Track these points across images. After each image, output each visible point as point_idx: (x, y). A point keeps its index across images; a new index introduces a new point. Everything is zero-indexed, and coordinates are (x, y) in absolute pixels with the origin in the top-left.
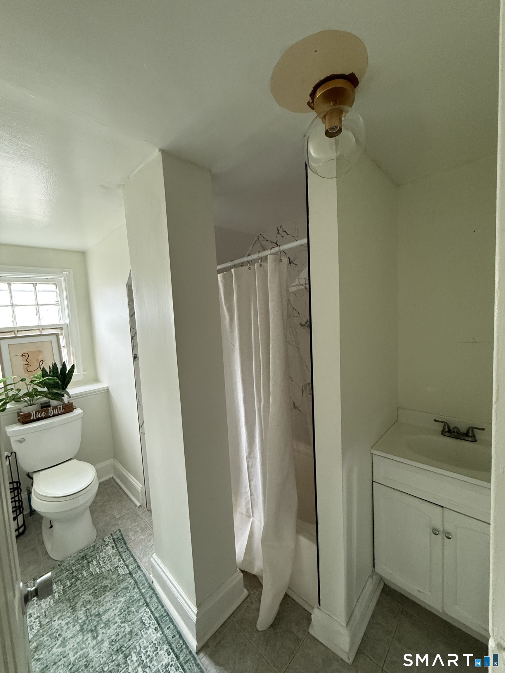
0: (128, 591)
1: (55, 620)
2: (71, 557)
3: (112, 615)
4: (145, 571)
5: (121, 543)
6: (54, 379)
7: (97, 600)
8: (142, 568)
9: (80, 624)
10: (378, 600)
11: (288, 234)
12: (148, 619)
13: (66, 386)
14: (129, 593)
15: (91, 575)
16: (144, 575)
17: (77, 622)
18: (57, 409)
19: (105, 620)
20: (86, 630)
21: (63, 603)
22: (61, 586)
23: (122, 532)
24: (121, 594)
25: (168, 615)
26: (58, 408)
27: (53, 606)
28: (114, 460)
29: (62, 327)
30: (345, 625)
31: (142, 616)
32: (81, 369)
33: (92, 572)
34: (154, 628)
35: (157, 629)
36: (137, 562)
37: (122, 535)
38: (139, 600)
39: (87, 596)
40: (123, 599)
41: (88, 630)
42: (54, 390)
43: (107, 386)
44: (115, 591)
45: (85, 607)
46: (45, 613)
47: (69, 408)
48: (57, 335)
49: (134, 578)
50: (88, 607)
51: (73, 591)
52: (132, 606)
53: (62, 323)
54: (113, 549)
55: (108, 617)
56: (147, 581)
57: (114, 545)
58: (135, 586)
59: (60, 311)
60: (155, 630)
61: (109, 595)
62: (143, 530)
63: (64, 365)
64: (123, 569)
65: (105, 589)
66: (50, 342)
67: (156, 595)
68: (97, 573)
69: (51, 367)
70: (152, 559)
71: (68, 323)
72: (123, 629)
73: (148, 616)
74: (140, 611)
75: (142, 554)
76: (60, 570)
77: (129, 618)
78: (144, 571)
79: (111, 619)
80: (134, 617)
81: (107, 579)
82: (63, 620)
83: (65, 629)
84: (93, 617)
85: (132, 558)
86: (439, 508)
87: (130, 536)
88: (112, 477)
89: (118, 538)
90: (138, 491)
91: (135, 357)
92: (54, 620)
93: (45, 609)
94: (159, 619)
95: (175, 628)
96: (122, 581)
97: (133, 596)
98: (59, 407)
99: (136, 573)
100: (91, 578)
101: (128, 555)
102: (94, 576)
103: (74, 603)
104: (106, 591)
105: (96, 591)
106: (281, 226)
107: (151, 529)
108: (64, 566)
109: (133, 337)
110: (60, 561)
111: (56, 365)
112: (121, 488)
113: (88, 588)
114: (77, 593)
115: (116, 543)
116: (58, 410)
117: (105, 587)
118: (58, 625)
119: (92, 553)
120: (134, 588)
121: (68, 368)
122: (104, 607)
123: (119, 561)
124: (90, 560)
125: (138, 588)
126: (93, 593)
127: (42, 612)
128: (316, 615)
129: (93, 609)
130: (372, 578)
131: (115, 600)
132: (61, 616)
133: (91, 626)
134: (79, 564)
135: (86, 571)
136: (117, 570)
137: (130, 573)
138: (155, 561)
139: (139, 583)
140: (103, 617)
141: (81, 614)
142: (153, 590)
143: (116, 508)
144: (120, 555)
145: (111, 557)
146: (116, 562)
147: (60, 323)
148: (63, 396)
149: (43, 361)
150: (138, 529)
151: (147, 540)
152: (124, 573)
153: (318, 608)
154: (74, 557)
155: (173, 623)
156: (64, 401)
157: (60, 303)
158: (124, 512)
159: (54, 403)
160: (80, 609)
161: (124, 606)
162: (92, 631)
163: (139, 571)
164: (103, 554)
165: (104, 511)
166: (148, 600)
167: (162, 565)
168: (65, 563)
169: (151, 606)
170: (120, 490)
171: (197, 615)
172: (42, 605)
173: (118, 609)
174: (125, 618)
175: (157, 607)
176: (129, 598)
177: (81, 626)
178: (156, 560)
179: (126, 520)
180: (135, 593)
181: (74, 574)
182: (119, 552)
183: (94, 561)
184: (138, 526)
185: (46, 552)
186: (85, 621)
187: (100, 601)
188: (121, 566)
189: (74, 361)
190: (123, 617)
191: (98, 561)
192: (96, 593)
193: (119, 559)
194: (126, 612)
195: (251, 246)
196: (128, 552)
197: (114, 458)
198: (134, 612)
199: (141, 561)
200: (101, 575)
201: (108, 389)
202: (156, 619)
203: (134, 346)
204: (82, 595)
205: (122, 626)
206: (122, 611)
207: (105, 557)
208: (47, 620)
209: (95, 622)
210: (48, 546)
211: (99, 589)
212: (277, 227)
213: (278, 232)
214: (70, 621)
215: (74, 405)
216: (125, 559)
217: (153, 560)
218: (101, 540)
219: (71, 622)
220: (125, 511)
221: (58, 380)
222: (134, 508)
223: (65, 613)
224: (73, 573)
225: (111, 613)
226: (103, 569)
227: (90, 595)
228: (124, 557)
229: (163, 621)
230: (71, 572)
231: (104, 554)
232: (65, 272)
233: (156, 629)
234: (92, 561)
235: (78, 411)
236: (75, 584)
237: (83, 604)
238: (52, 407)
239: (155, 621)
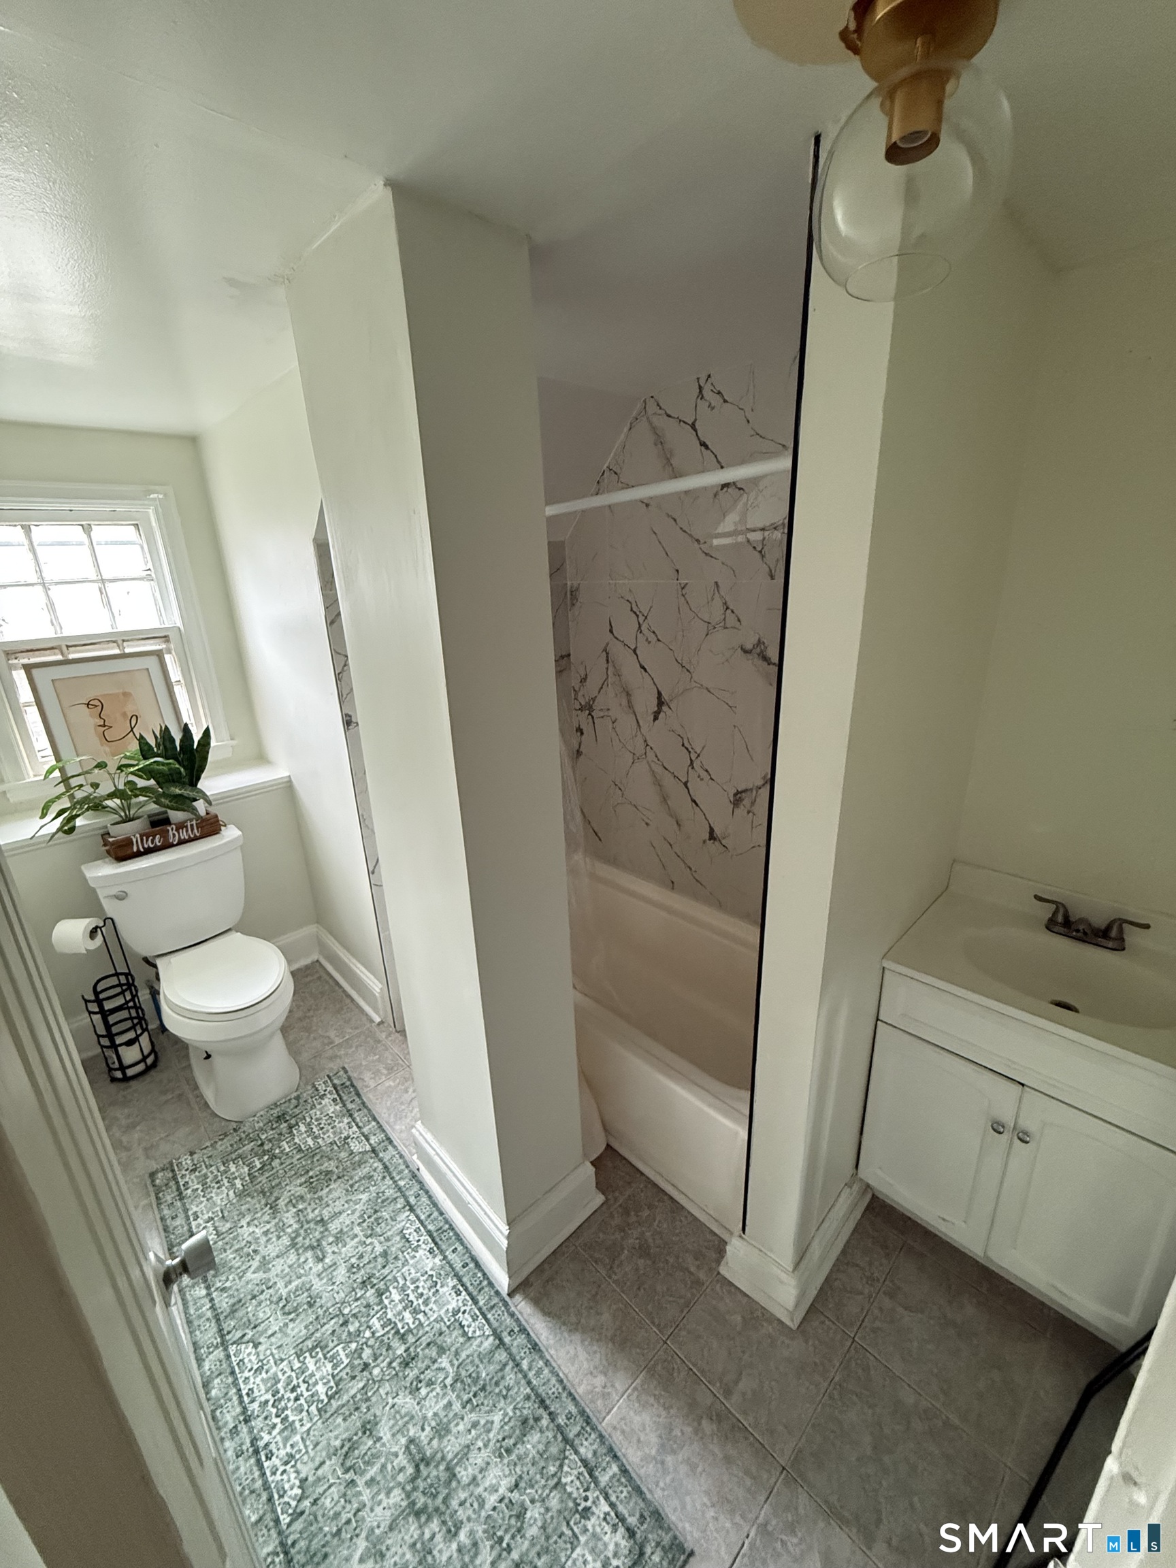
0: (373, 1183)
1: (242, 1227)
2: (255, 1116)
3: (346, 1224)
4: (401, 1147)
5: (350, 1093)
6: (170, 764)
7: (316, 1196)
8: (395, 1143)
9: (289, 1235)
10: (858, 1224)
11: (725, 401)
12: (415, 1234)
13: (198, 779)
14: (375, 1185)
15: (299, 1151)
16: (401, 1156)
17: (284, 1231)
18: (185, 829)
19: (336, 1231)
20: (302, 1246)
21: (253, 1198)
22: (245, 1167)
23: (350, 1073)
24: (359, 1187)
25: (452, 1228)
26: (186, 827)
27: (234, 1201)
28: (317, 927)
29: (166, 634)
30: (791, 1270)
31: (404, 1227)
32: (225, 734)
33: (299, 1145)
34: (428, 1249)
35: (434, 1251)
36: (384, 1131)
37: (349, 1079)
38: (395, 1199)
39: (296, 1188)
40: (364, 1197)
41: (306, 1246)
42: (172, 789)
43: (288, 774)
44: (348, 1180)
45: (294, 1207)
46: (222, 1212)
47: (210, 827)
48: (158, 655)
49: (381, 1160)
50: (301, 1207)
51: (267, 1178)
52: (383, 1210)
53: (167, 626)
54: (336, 1105)
55: (339, 1226)
56: (407, 1167)
57: (336, 1096)
58: (386, 1174)
59: (157, 594)
60: (431, 1253)
61: (337, 1188)
62: (390, 1069)
63: (186, 730)
64: (359, 1143)
65: (329, 1176)
66: (146, 672)
67: (427, 1192)
68: (311, 1148)
69: (158, 734)
70: (414, 1131)
71: (179, 624)
72: (369, 1248)
73: (414, 1228)
74: (398, 1219)
75: (392, 1116)
76: (238, 1138)
77: (378, 1230)
78: (399, 1148)
79: (345, 1230)
80: (388, 1228)
81: (330, 1159)
82: (257, 1226)
83: (262, 1242)
84: (312, 1225)
85: (374, 1123)
86: (1013, 1085)
87: (366, 1079)
88: (316, 959)
89: (342, 1085)
90: (375, 995)
91: (348, 722)
92: (240, 1225)
93: (221, 1205)
94: (435, 1234)
95: (467, 1251)
96: (360, 1164)
97: (383, 1192)
98: (189, 824)
99: (384, 1151)
100: (298, 1157)
101: (366, 1116)
102: (303, 1152)
103: (273, 1199)
104: (330, 1180)
105: (311, 1180)
106: (709, 376)
107: (408, 1069)
108: (244, 1132)
109: (339, 674)
110: (236, 1122)
111: (169, 732)
112: (337, 983)
113: (296, 1174)
114: (277, 1181)
115: (341, 1093)
116: (187, 831)
117: (328, 1173)
118: (250, 1234)
119: (295, 1110)
120: (384, 1177)
121: (197, 737)
122: (330, 1209)
123: (350, 1128)
124: (293, 1122)
125: (392, 1178)
126: (305, 1182)
127: (217, 1211)
128: (736, 1248)
129: (309, 1210)
130: (851, 1188)
131: (349, 1198)
132: (252, 1220)
133: (311, 1240)
134: (273, 1129)
135: (287, 1143)
136: (348, 1144)
137: (373, 1151)
138: (421, 1134)
139: (391, 1170)
140: (331, 1225)
141: (289, 1217)
142: (421, 1184)
143: (331, 1023)
144: (351, 1115)
145: (334, 1119)
146: (344, 1128)
147: (163, 626)
148: (195, 800)
149: (137, 717)
150: (381, 1067)
151: (401, 1089)
152: (361, 1150)
153: (740, 1236)
154: (262, 1116)
155: (462, 1244)
156: (197, 811)
157: (153, 575)
158: (351, 1033)
159: (176, 816)
160: (285, 1210)
161: (367, 1209)
162: (312, 1248)
163: (390, 1148)
164: (316, 1113)
165: (308, 1030)
166: (412, 1200)
167: (436, 1145)
168: (244, 1126)
169: (418, 1211)
170: (337, 988)
171: (508, 1237)
172: (214, 1198)
173: (357, 1214)
174: (373, 1229)
175: (431, 1215)
176: (375, 1195)
177: (293, 1239)
178: (424, 1133)
179: (354, 1049)
180: (385, 1187)
181: (266, 1147)
182: (348, 1111)
183: (300, 1124)
184: (379, 1060)
185: (206, 1103)
186: (296, 1231)
187: (321, 1197)
188: (355, 1136)
189: (207, 721)
190: (368, 1227)
191: (309, 1124)
192: (311, 1183)
193: (349, 1123)
194: (372, 1219)
195: (626, 430)
196: (365, 1110)
197: (318, 922)
198: (387, 1220)
199: (393, 1130)
200: (318, 1151)
201: (290, 781)
202: (430, 1233)
203: (345, 696)
204: (287, 1185)
205: (367, 1243)
206: (366, 1216)
207: (321, 1119)
208: (228, 1225)
209: (317, 1233)
210: (209, 1094)
211: (317, 1176)
212: (698, 379)
213: (701, 391)
214: (270, 1228)
215: (220, 818)
216: (360, 1124)
217: (417, 1133)
218: (309, 1087)
219: (272, 1230)
220: (350, 1030)
221: (177, 766)
222: (368, 1025)
223: (259, 1215)
224: (262, 1144)
225: (345, 1219)
226: (320, 1141)
227: (300, 1186)
228: (358, 1119)
229: (444, 1239)
230: (260, 1142)
231: (318, 1113)
232: (156, 495)
233: (431, 1251)
234: (297, 1124)
235: (231, 833)
236: (270, 1164)
237: (291, 1201)
238: (175, 824)
239: (428, 1237)
